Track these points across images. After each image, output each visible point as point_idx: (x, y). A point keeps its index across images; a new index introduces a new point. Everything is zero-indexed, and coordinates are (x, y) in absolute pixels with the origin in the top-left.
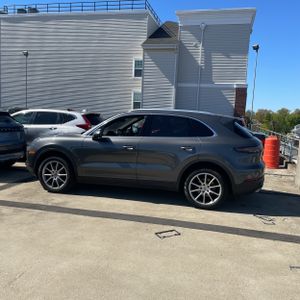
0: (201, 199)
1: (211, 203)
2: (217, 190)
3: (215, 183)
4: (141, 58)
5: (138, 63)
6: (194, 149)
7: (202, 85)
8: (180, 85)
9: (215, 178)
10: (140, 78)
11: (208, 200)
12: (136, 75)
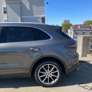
0: (46, 81)
1: (53, 82)
2: (56, 74)
3: (55, 70)
4: (5, 6)
5: (4, 8)
6: (39, 49)
7: (30, 17)
8: (22, 17)
9: (54, 66)
10: (6, 14)
11: (51, 80)
12: (4, 13)
